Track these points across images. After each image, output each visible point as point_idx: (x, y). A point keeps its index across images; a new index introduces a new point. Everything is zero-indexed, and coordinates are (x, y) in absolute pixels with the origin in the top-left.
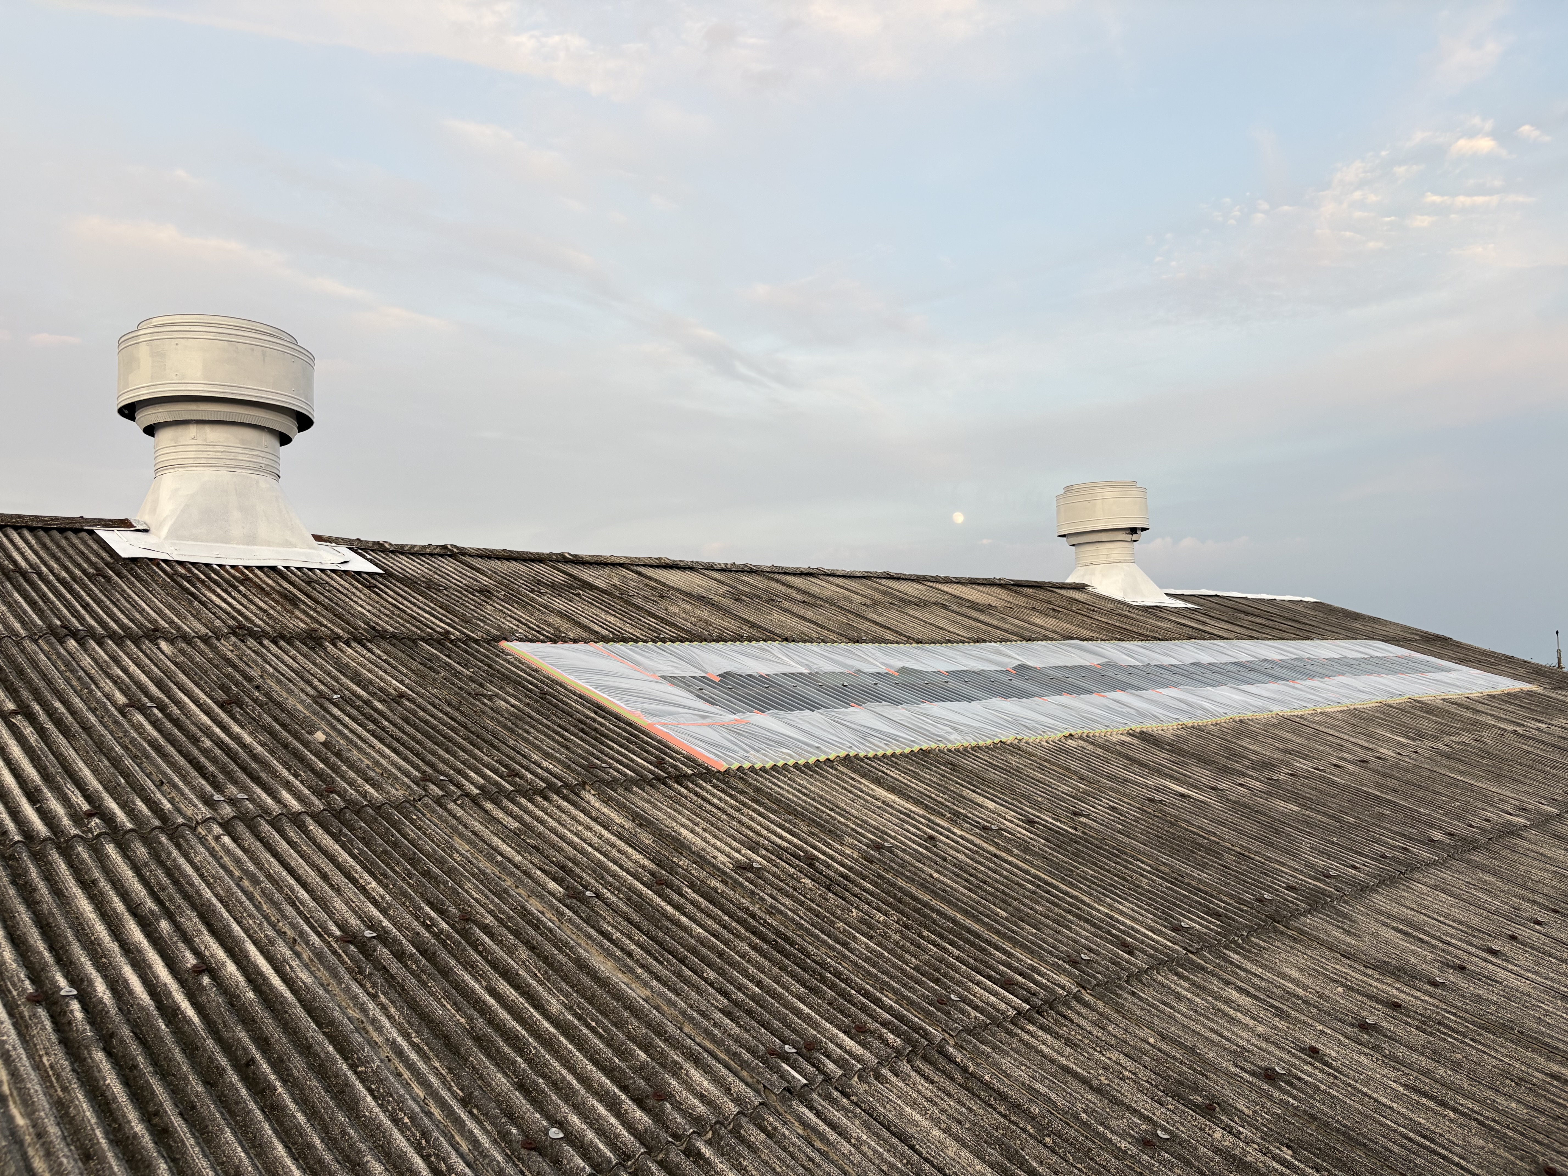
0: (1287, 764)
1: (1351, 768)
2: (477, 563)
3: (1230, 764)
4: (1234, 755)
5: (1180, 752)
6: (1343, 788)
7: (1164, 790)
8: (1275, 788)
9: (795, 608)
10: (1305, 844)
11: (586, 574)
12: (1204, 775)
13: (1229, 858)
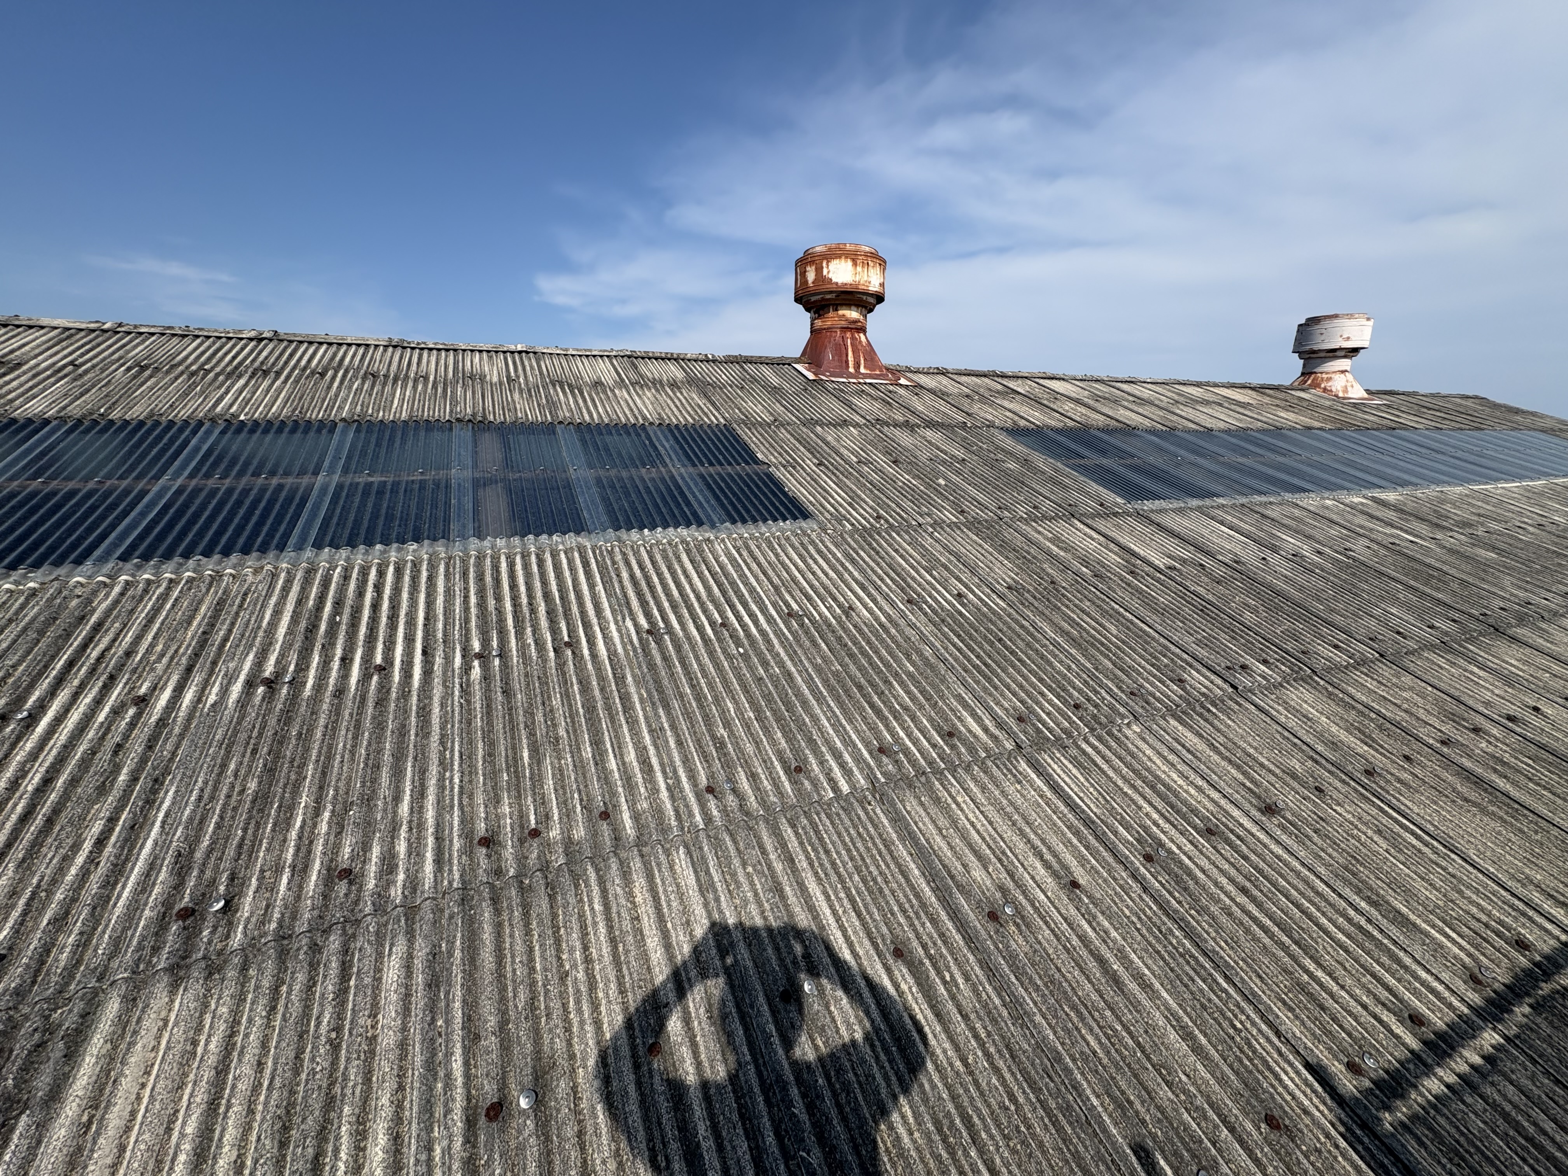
0: (1482, 524)
1: (1531, 529)
2: (955, 377)
3: (1439, 522)
4: (1440, 516)
5: (1402, 511)
6: (1527, 543)
7: (1398, 537)
8: (1477, 541)
9: (1130, 406)
10: (1507, 581)
11: (1012, 384)
12: (1423, 529)
13: (1455, 586)
